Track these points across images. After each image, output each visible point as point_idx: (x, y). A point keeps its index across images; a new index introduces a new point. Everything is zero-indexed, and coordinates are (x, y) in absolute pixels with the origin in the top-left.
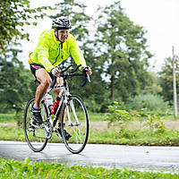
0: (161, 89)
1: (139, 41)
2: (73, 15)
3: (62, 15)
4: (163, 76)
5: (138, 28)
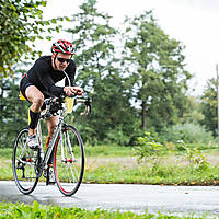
0: (202, 117)
1: (175, 58)
2: (95, 27)
3: (81, 28)
4: (206, 101)
5: (174, 42)
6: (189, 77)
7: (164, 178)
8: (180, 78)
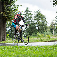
0: (50, 30)
1: (44, 19)
4: (51, 27)
5: (44, 16)
6: (47, 22)
7: (42, 41)
8: (45, 23)
